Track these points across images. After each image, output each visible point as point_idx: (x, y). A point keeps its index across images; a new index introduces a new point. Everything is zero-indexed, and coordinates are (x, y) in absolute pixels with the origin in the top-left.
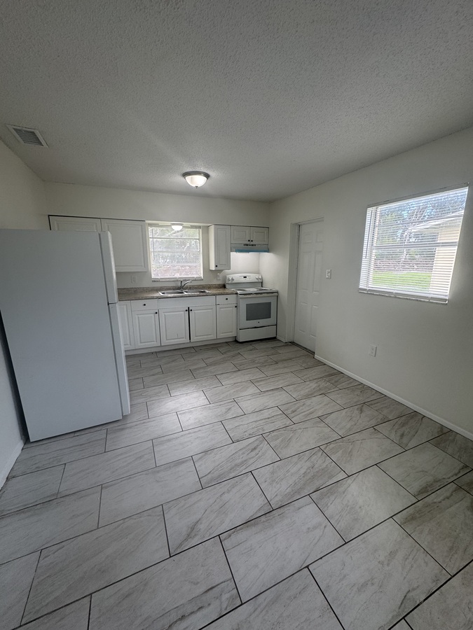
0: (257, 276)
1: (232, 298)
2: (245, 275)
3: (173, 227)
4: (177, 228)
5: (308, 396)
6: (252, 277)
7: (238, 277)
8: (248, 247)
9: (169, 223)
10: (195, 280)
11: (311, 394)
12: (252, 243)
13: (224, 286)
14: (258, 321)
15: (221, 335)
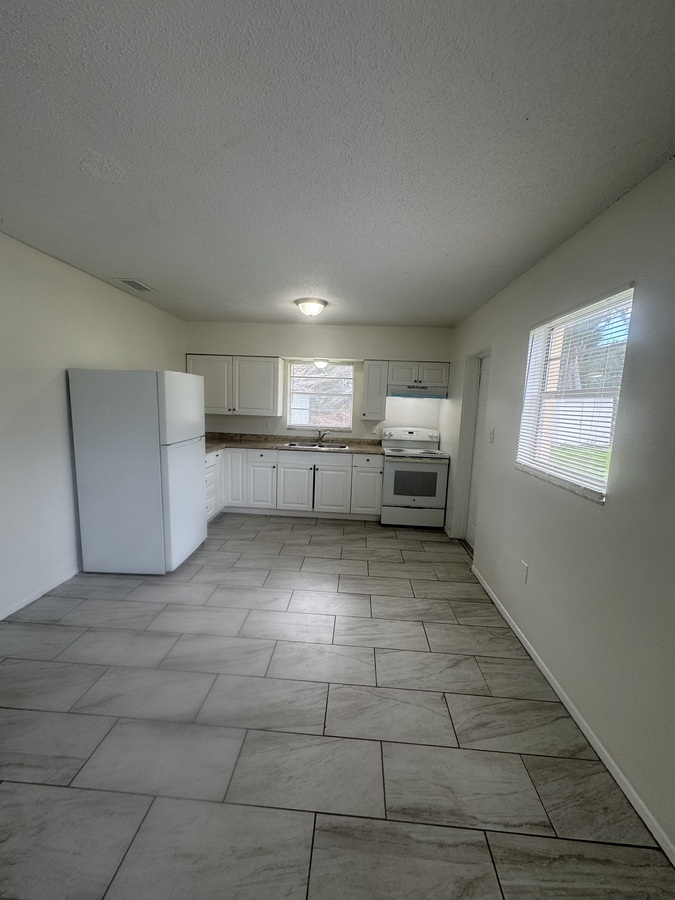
0: (431, 432)
1: (376, 460)
2: (411, 429)
3: (316, 363)
4: (321, 365)
5: (393, 618)
6: (423, 434)
7: (399, 433)
8: (417, 390)
9: (312, 359)
10: (341, 431)
11: (402, 617)
12: (420, 385)
13: (379, 443)
14: (414, 497)
15: (356, 510)
